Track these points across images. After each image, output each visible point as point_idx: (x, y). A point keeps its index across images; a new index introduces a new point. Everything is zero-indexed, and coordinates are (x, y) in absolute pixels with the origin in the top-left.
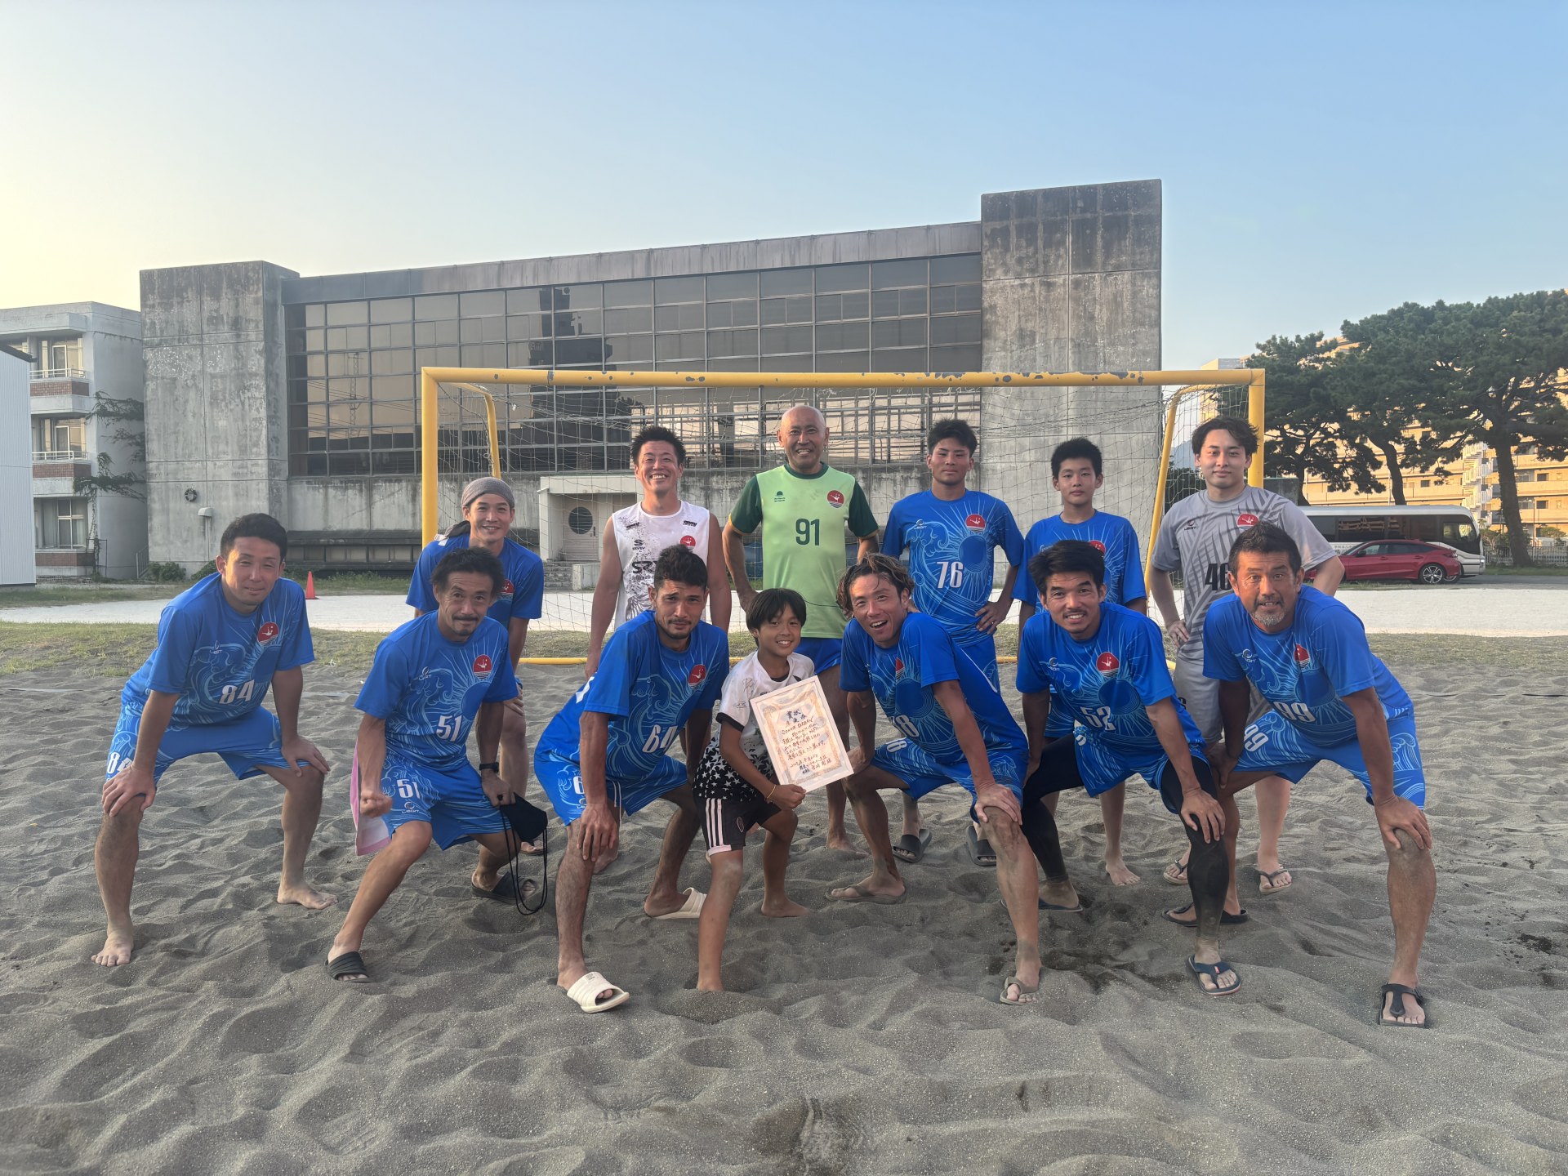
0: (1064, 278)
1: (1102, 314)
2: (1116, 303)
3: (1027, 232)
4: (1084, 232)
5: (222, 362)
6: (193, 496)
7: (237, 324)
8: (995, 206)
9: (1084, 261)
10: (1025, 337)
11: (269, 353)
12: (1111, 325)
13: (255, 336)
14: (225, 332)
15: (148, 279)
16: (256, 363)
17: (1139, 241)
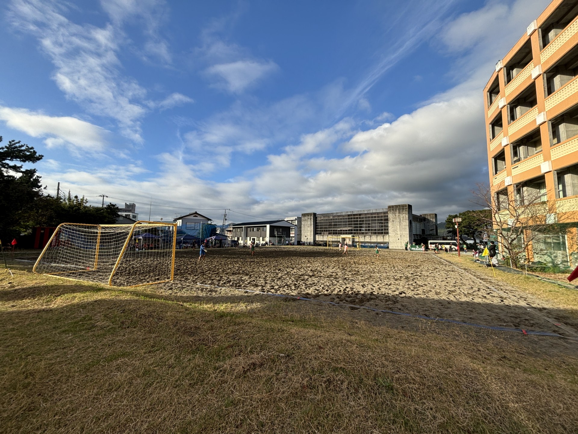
0: (397, 215)
1: (402, 219)
2: (403, 217)
3: (393, 210)
4: (399, 209)
5: (309, 223)
6: (306, 236)
7: (311, 219)
8: (389, 207)
9: (399, 213)
10: (393, 221)
11: (314, 222)
12: (403, 220)
13: (312, 220)
14: (309, 220)
15: (302, 214)
16: (312, 223)
17: (406, 211)
